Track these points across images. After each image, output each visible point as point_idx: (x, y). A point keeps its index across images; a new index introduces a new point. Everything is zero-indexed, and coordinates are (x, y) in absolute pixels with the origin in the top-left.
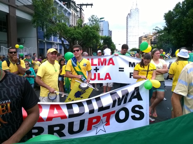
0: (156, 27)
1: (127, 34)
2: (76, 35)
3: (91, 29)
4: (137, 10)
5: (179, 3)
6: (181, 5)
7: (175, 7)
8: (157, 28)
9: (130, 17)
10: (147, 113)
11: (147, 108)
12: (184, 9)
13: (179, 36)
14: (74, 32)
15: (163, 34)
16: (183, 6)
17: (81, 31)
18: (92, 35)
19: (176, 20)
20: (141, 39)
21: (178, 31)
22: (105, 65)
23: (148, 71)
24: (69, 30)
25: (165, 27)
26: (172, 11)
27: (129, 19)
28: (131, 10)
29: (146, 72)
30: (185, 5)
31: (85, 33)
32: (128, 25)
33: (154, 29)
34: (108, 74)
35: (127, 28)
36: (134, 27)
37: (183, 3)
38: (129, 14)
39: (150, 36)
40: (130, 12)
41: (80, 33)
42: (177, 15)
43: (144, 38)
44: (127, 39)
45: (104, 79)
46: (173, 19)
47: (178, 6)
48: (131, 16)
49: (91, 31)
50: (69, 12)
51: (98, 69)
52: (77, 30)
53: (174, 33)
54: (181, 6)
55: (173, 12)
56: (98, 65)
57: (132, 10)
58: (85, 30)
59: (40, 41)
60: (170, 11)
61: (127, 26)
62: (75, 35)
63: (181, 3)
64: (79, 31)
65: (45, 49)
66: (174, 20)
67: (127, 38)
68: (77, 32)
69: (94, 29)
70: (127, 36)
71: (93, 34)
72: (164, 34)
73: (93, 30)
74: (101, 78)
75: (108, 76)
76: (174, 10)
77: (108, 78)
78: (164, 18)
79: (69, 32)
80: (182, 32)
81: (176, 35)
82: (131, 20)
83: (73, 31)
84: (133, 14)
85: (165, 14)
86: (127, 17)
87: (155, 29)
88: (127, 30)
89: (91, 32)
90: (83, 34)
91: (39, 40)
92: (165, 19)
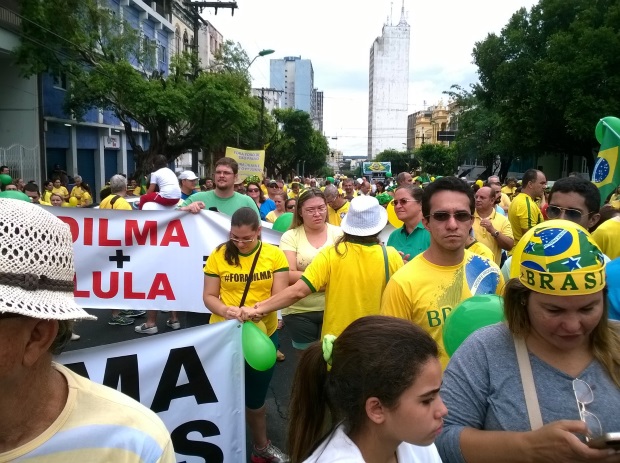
0: (453, 86)
1: (371, 103)
2: (166, 108)
3: (218, 88)
4: (404, 26)
5: (523, 11)
6: (528, 19)
7: (508, 22)
8: (454, 90)
9: (381, 49)
10: (234, 449)
11: (235, 429)
12: (537, 31)
13: (517, 118)
14: (157, 96)
15: (474, 107)
16: (535, 21)
17: (186, 94)
18: (220, 109)
19: (509, 65)
20: (413, 120)
21: (517, 103)
22: (154, 242)
23: (250, 278)
24: (143, 90)
25: (477, 87)
26: (498, 34)
27: (377, 57)
28: (385, 26)
29: (242, 285)
30: (541, 17)
31: (198, 100)
32: (375, 76)
33: (445, 92)
34: (161, 278)
35: (371, 85)
36: (393, 81)
37: (535, 10)
38: (377, 40)
39: (441, 114)
40: (380, 35)
41: (180, 102)
42: (514, 51)
43: (423, 120)
44: (370, 121)
45: (147, 296)
46: (500, 63)
47: (517, 20)
48: (385, 46)
49: (218, 93)
50: (165, 28)
51: (127, 259)
52: (171, 90)
53: (505, 108)
54: (526, 22)
55: (501, 40)
56: (123, 242)
57: (386, 28)
58: (200, 89)
59: (50, 123)
60: (492, 37)
61: (371, 80)
62: (160, 109)
63: (529, 11)
64: (178, 93)
65: (69, 149)
66: (503, 67)
67: (371, 115)
68: (170, 97)
69: (229, 89)
70: (371, 109)
71: (226, 106)
72: (477, 109)
73: (225, 92)
74: (135, 289)
75: (162, 285)
76: (504, 32)
77: (161, 293)
78: (472, 59)
79: (142, 96)
80: (528, 104)
81: (511, 115)
82: (383, 58)
83: (155, 93)
84: (391, 40)
85: (478, 45)
86: (372, 50)
87: (450, 94)
88: (371, 92)
89: (218, 98)
90: (191, 105)
91: (47, 118)
92: (478, 62)
